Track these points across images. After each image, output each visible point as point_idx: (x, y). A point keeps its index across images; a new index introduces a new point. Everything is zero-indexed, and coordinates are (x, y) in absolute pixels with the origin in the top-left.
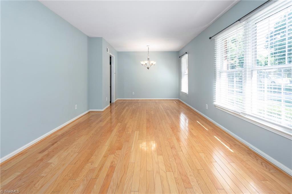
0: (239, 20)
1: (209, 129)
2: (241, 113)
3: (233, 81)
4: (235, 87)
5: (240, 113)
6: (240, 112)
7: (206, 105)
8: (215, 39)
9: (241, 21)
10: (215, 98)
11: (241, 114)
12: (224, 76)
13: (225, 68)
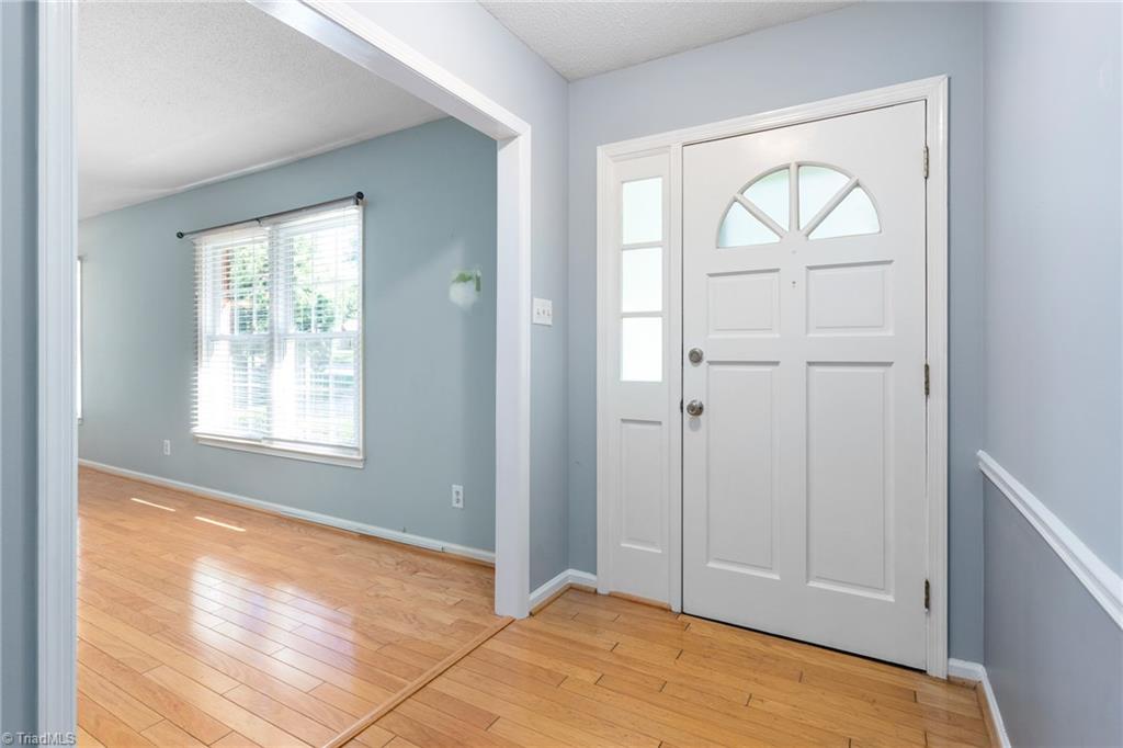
0: (257, 219)
1: (175, 507)
2: (265, 438)
3: (246, 364)
4: (250, 378)
5: (260, 441)
6: (260, 436)
7: (167, 442)
8: (196, 241)
9: (263, 222)
10: (196, 415)
11: (264, 443)
12: (222, 348)
13: (224, 328)
